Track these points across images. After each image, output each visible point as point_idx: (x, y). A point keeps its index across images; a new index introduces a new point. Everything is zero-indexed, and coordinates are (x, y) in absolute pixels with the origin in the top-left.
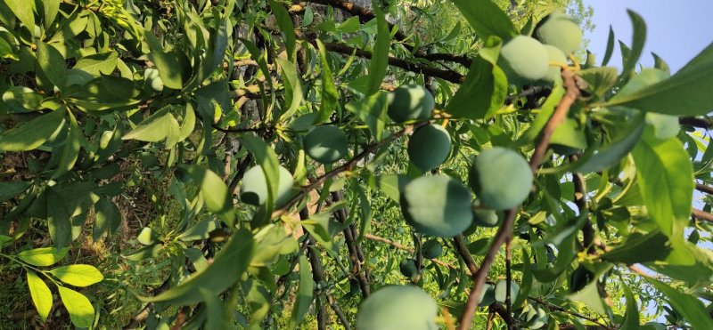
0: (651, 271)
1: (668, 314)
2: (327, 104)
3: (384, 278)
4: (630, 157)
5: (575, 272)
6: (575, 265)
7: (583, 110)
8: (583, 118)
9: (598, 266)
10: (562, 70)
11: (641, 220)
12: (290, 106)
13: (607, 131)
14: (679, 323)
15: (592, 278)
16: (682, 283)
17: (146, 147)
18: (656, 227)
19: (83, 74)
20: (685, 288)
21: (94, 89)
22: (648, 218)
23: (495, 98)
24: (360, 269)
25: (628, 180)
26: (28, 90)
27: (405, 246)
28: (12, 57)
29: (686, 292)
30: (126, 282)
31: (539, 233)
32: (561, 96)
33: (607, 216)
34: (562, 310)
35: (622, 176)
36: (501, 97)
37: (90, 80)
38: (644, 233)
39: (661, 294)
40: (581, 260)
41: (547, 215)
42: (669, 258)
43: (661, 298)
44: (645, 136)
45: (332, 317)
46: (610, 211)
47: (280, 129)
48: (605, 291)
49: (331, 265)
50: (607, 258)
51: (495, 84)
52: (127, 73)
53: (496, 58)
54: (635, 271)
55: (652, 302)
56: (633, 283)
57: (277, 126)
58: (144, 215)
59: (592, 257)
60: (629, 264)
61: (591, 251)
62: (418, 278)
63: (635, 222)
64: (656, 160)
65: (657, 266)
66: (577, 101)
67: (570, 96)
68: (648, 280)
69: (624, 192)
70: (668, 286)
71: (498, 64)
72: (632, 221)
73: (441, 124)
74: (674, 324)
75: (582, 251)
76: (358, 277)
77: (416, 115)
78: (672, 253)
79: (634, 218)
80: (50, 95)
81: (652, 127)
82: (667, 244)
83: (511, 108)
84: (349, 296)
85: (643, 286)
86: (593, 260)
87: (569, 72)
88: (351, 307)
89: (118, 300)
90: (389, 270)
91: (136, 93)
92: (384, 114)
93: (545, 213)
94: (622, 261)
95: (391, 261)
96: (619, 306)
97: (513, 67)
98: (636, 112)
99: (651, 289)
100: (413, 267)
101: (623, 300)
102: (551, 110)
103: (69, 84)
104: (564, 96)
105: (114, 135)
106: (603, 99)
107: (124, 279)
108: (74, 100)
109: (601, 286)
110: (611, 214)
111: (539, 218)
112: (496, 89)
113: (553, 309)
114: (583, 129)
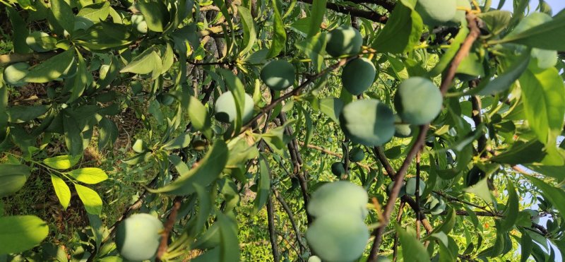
0: (529, 170)
1: (540, 203)
2: (277, 43)
3: (318, 177)
4: (517, 82)
5: (470, 172)
6: (470, 166)
7: (483, 46)
8: (483, 53)
9: (488, 167)
10: (467, 13)
11: (524, 131)
12: (247, 44)
13: (499, 61)
14: (549, 210)
15: (483, 176)
16: (553, 179)
17: (134, 77)
18: (534, 136)
19: (85, 20)
20: (555, 183)
21: (94, 34)
22: (529, 129)
23: (412, 37)
24: (299, 170)
25: (515, 99)
26: (45, 35)
27: (334, 152)
28: (31, 8)
29: (556, 186)
30: (119, 180)
31: (441, 141)
32: (465, 35)
33: (497, 128)
34: (457, 200)
35: (511, 97)
36: (417, 37)
37: (91, 25)
38: (525, 141)
39: (536, 188)
40: (476, 162)
41: (450, 128)
42: (543, 161)
43: (535, 190)
44: (530, 67)
45: (276, 206)
46: (499, 124)
47: (240, 63)
48: (493, 186)
49: (276, 167)
50: (495, 161)
51: (413, 25)
52: (118, 19)
53: (415, 5)
54: (517, 170)
55: (528, 194)
56: (513, 179)
57: (238, 60)
58: (130, 129)
59: (484, 160)
60: (513, 165)
61: (484, 155)
62: (346, 177)
63: (519, 133)
64: (538, 84)
65: (535, 167)
66: (478, 39)
67: (473, 35)
68: (526, 176)
69: (511, 109)
70: (543, 181)
71: (415, 9)
72: (517, 132)
73: (368, 57)
74: (545, 211)
75: (476, 155)
76: (298, 176)
77: (349, 51)
78: (547, 157)
79: (519, 130)
80: (61, 38)
81: (536, 60)
82: (543, 150)
83: (425, 44)
84: (291, 190)
85: (521, 181)
86: (485, 162)
87: (472, 14)
88: (291, 199)
89: (114, 193)
90: (321, 170)
91: (127, 36)
92: (323, 50)
93: (448, 126)
94: (508, 163)
95: (323, 164)
96: (503, 197)
97: (428, 12)
98: (524, 47)
99: (528, 184)
100: (341, 168)
101: (506, 193)
102: (457, 46)
103: (76, 28)
104: (468, 35)
105: (110, 68)
106: (498, 37)
107: (118, 178)
108: (81, 42)
109: (490, 181)
110: (500, 126)
111: (443, 130)
112: (414, 30)
113: (450, 200)
114: (482, 61)
